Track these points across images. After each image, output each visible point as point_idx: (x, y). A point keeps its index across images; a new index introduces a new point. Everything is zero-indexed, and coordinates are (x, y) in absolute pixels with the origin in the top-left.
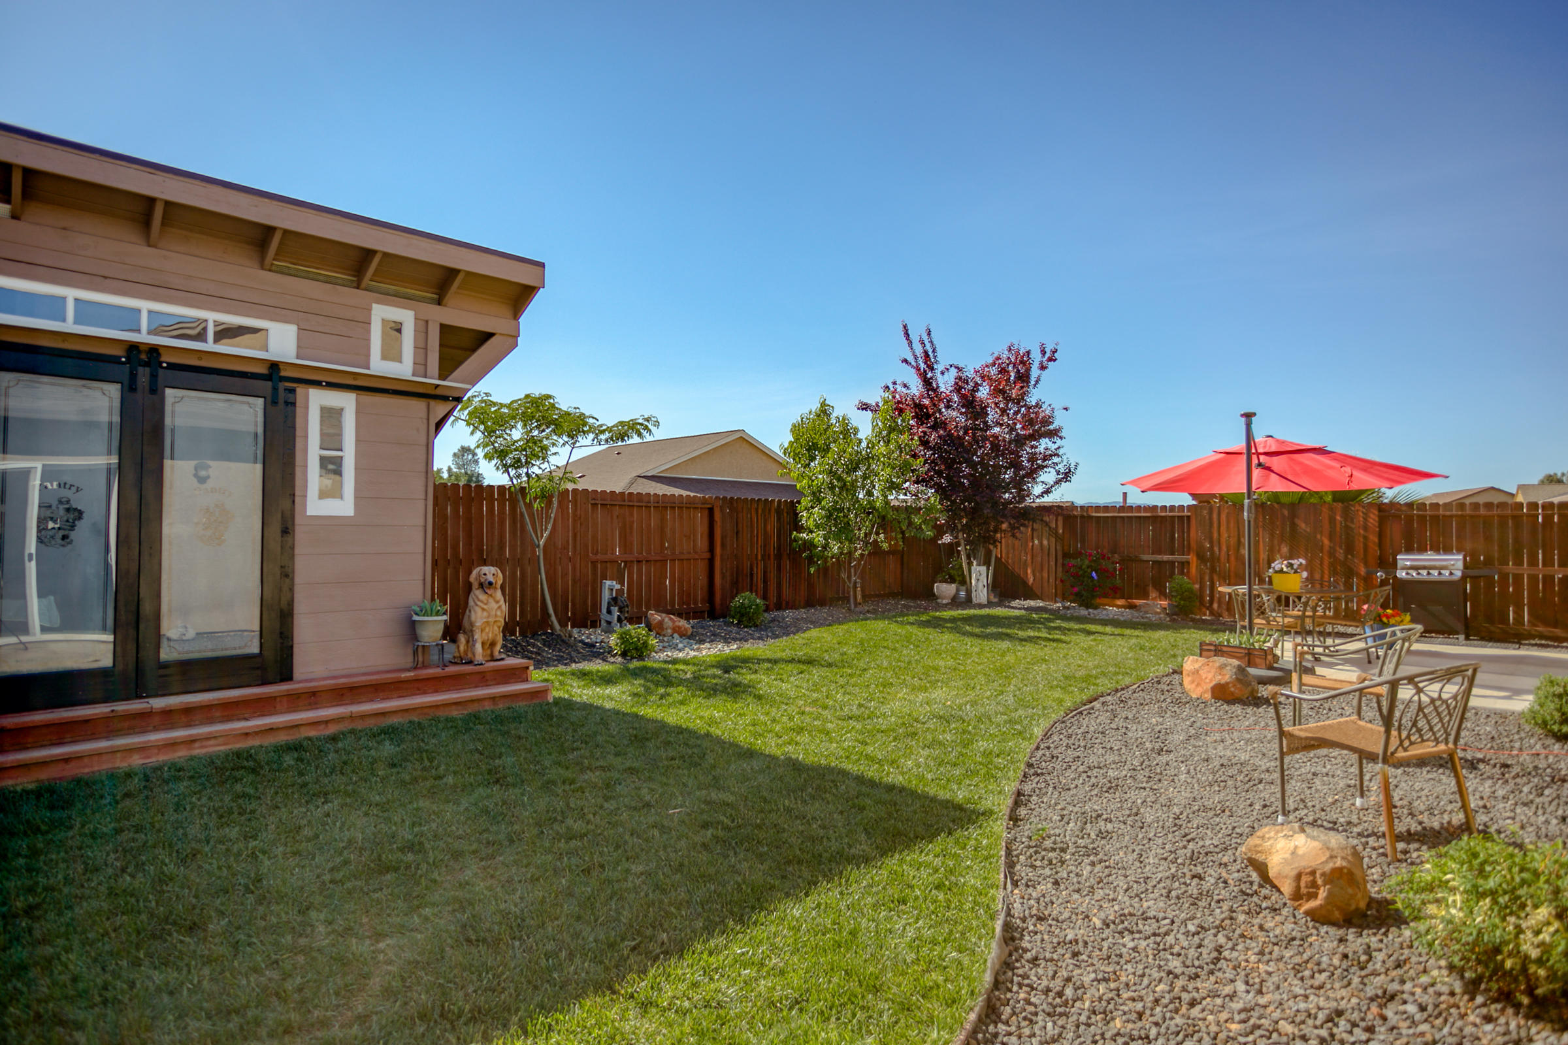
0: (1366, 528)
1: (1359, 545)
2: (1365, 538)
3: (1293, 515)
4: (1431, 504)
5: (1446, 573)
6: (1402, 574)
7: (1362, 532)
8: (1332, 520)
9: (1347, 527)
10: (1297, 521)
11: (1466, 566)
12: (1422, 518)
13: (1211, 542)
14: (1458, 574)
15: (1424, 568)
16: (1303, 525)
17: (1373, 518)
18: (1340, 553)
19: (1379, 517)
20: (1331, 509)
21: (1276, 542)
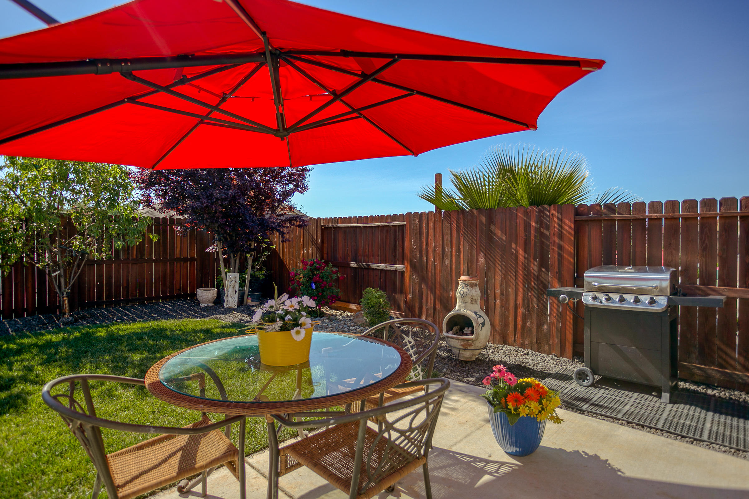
0: (561, 236)
1: (553, 257)
2: (560, 247)
3: (491, 220)
4: (635, 204)
5: (645, 299)
6: (587, 299)
7: (557, 240)
8: (527, 226)
9: (542, 234)
10: (493, 227)
11: (674, 290)
12: (625, 222)
13: (421, 252)
14: (663, 301)
15: (616, 291)
16: (499, 233)
17: (569, 225)
18: (534, 267)
19: (576, 222)
20: (527, 213)
21: (474, 252)
